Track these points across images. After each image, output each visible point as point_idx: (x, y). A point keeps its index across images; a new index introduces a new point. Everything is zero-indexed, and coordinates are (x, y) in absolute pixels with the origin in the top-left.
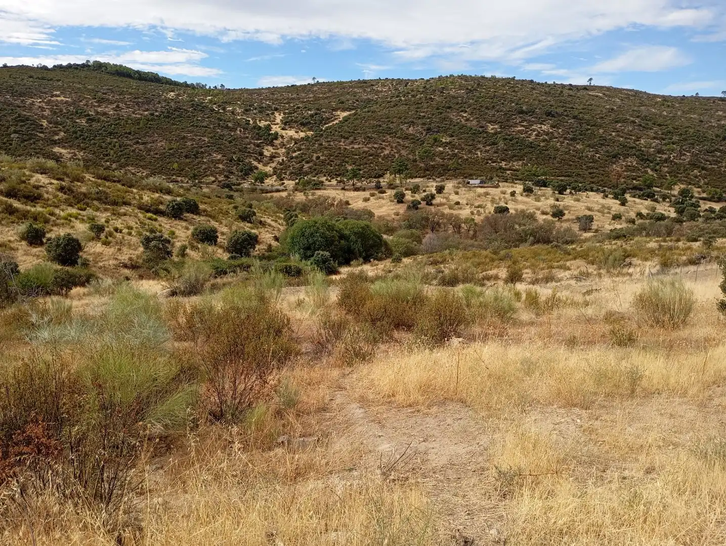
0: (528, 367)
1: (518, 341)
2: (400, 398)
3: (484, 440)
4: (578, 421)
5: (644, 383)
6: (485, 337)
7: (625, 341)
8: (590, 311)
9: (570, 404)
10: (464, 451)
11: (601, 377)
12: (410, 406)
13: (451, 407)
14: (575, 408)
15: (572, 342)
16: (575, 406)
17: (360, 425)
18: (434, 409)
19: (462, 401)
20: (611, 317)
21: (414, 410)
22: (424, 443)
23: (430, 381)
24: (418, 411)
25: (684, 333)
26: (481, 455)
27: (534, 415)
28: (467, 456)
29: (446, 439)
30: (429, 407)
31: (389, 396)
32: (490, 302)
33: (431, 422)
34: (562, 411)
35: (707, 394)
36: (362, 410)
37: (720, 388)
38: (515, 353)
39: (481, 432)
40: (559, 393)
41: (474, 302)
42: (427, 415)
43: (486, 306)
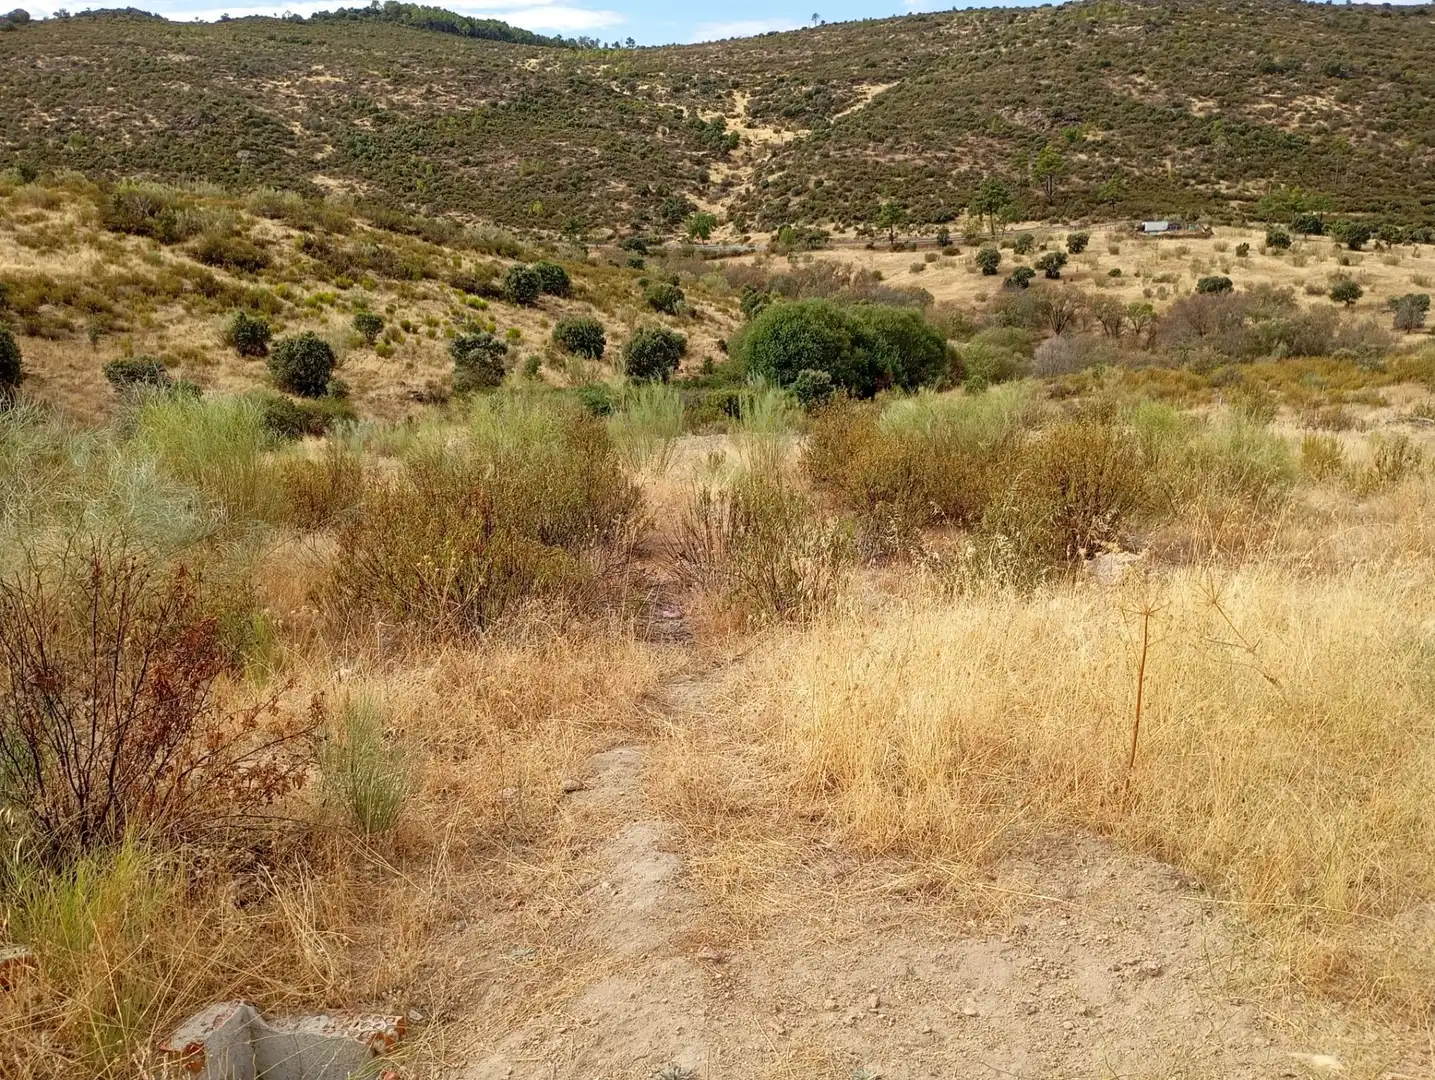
2: (864, 799)
12: (900, 849)
13: (1101, 875)
17: (616, 970)
18: (1015, 881)
19: (1161, 849)
21: (916, 877)
24: (934, 888)
30: (989, 865)
31: (814, 791)
33: (990, 973)
36: (668, 865)
41: (1168, 447)
42: (977, 915)
43: (1206, 464)
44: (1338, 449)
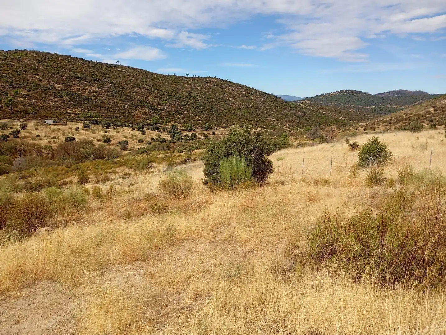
0: (101, 239)
1: (92, 222)
3: (72, 306)
4: (142, 271)
5: (178, 235)
6: (66, 223)
7: (159, 210)
8: (135, 195)
9: (134, 260)
10: (54, 322)
11: (151, 236)
13: (41, 285)
14: (138, 262)
15: (128, 216)
16: (137, 260)
18: (25, 291)
19: (50, 278)
20: (148, 197)
21: (6, 296)
22: (16, 326)
23: (21, 266)
24: (9, 297)
25: (190, 200)
26: (69, 322)
27: (109, 275)
28: (58, 326)
29: (38, 316)
30: (20, 290)
32: (68, 198)
33: (22, 303)
34: (129, 266)
35: (213, 234)
37: (219, 229)
38: (90, 231)
39: (67, 301)
40: (125, 253)
41: (55, 199)
42: (19, 297)
43: (65, 201)
44: (101, 190)
